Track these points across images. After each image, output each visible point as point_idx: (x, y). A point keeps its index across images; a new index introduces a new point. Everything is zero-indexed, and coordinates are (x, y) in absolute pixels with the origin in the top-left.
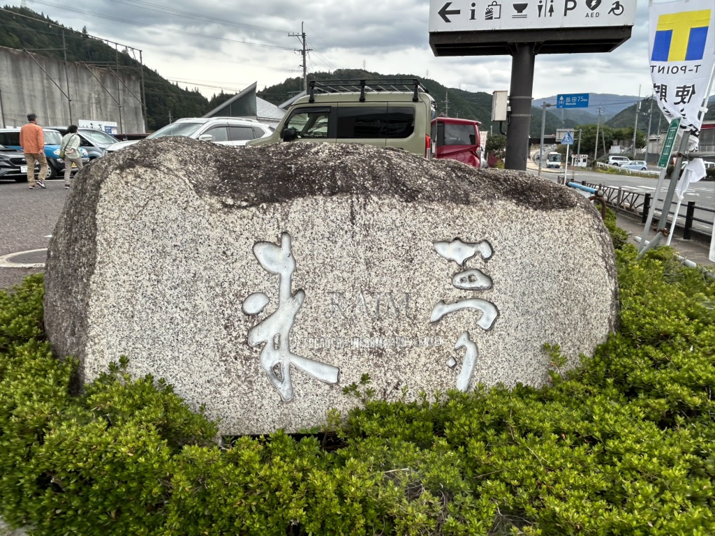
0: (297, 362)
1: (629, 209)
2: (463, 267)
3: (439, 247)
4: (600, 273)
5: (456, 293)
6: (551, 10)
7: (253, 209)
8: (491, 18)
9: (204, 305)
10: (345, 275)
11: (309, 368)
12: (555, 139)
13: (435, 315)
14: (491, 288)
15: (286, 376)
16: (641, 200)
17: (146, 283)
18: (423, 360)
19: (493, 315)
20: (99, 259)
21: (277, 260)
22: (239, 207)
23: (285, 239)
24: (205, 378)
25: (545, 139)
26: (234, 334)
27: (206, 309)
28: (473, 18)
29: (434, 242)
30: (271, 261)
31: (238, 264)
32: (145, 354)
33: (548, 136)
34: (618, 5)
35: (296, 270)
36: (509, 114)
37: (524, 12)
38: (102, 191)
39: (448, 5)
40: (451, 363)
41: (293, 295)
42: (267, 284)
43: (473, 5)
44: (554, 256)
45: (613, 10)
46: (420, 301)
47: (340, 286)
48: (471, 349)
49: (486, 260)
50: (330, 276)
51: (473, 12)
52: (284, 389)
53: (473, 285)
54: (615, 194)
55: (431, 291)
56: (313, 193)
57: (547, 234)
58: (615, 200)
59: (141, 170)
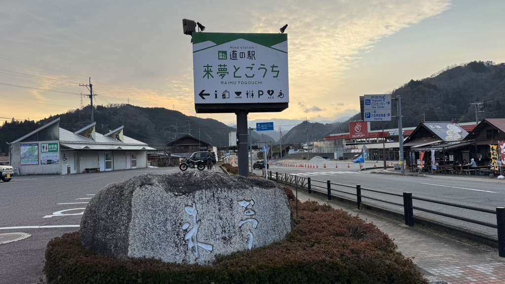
0: (199, 244)
1: (302, 186)
2: (246, 209)
3: (239, 203)
4: (286, 208)
5: (245, 217)
6: (253, 95)
7: (184, 195)
8: (225, 98)
9: (169, 228)
10: (213, 214)
11: (203, 246)
12: (257, 147)
13: (240, 225)
14: (255, 214)
15: (196, 250)
16: (306, 181)
17: (150, 223)
18: (238, 240)
19: (257, 223)
20: (133, 217)
21: (191, 211)
22: (180, 195)
23: (194, 204)
24: (171, 254)
25: (252, 147)
26: (180, 237)
27: (170, 230)
28: (216, 97)
29: (238, 201)
30: (190, 212)
31: (180, 214)
32: (150, 248)
33: (254, 145)
34: (281, 94)
35: (198, 213)
36: (238, 143)
37: (240, 96)
38: (134, 194)
39: (203, 91)
40: (246, 240)
41: (197, 222)
42: (189, 219)
43: (216, 91)
44: (272, 203)
45: (279, 96)
46: (235, 220)
47: (212, 218)
48: (251, 234)
49: (253, 206)
50: (208, 215)
51: (216, 95)
52: (196, 254)
53: (250, 214)
54: (294, 179)
55: (238, 217)
56: (201, 189)
57: (269, 196)
58: (294, 182)
59: (147, 186)
